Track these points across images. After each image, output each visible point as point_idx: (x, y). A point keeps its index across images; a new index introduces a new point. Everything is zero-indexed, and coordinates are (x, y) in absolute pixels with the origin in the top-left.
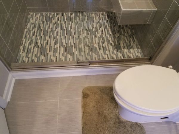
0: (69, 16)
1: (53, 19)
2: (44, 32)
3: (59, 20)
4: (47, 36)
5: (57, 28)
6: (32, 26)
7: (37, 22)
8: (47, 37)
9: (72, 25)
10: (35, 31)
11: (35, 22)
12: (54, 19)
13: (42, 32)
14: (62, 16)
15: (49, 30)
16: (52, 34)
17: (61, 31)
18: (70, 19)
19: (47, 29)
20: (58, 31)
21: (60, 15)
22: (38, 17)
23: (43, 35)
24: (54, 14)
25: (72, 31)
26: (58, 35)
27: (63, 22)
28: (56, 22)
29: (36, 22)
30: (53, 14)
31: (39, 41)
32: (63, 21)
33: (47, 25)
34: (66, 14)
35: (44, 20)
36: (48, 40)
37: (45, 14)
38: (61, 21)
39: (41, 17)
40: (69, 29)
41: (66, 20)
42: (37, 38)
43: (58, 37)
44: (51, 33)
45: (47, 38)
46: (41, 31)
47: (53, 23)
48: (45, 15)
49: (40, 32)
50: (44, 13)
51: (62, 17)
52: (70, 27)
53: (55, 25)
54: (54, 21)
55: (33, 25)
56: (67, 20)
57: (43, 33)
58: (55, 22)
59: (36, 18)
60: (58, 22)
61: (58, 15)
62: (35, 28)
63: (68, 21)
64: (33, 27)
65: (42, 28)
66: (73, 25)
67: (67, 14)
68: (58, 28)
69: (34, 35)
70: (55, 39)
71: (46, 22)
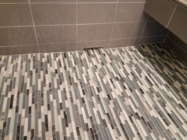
0: (78, 56)
1: (49, 65)
2: (33, 95)
3: (60, 65)
4: (43, 105)
5: (60, 82)
6: (5, 84)
7: (16, 75)
8: (42, 107)
9: (87, 73)
10: (12, 96)
11: (13, 74)
12: (51, 66)
13: (31, 95)
14: (66, 57)
15: (44, 88)
16: (54, 98)
17: (69, 87)
18: (81, 62)
19: (39, 89)
20: (64, 89)
21: (61, 57)
22: (17, 64)
23: (33, 103)
24: (50, 55)
25: (91, 85)
26: (66, 99)
27: (70, 70)
28: (56, 70)
29: (15, 73)
30: (48, 56)
31: (25, 122)
32: (70, 67)
33: (40, 78)
34: (71, 54)
35: (32, 69)
36: (46, 116)
37: (32, 56)
38: (65, 67)
39: (24, 63)
40: (86, 82)
41: (74, 65)
42: (19, 113)
43: (68, 104)
44: (51, 96)
45: (44, 109)
46: (28, 94)
47: (52, 73)
48: (32, 59)
49: (24, 97)
50: (29, 55)
51: (66, 59)
52: (86, 77)
53: (55, 76)
54: (51, 70)
55: (9, 81)
56: (76, 64)
57: (33, 99)
58: (54, 71)
59: (14, 66)
60: (61, 69)
61: (57, 56)
62: (14, 87)
63: (78, 66)
64: (8, 86)
65: (28, 87)
66: (89, 73)
67: (73, 55)
68: (64, 81)
69: (11, 107)
70: (61, 109)
71: (37, 72)
